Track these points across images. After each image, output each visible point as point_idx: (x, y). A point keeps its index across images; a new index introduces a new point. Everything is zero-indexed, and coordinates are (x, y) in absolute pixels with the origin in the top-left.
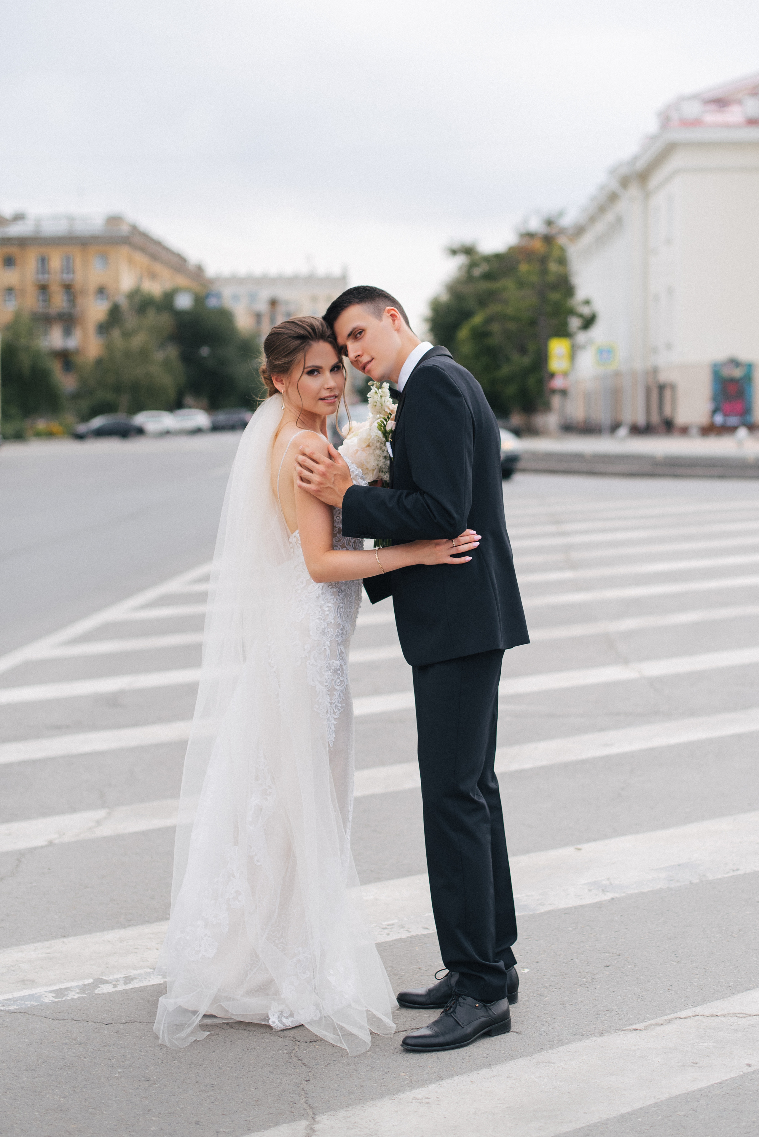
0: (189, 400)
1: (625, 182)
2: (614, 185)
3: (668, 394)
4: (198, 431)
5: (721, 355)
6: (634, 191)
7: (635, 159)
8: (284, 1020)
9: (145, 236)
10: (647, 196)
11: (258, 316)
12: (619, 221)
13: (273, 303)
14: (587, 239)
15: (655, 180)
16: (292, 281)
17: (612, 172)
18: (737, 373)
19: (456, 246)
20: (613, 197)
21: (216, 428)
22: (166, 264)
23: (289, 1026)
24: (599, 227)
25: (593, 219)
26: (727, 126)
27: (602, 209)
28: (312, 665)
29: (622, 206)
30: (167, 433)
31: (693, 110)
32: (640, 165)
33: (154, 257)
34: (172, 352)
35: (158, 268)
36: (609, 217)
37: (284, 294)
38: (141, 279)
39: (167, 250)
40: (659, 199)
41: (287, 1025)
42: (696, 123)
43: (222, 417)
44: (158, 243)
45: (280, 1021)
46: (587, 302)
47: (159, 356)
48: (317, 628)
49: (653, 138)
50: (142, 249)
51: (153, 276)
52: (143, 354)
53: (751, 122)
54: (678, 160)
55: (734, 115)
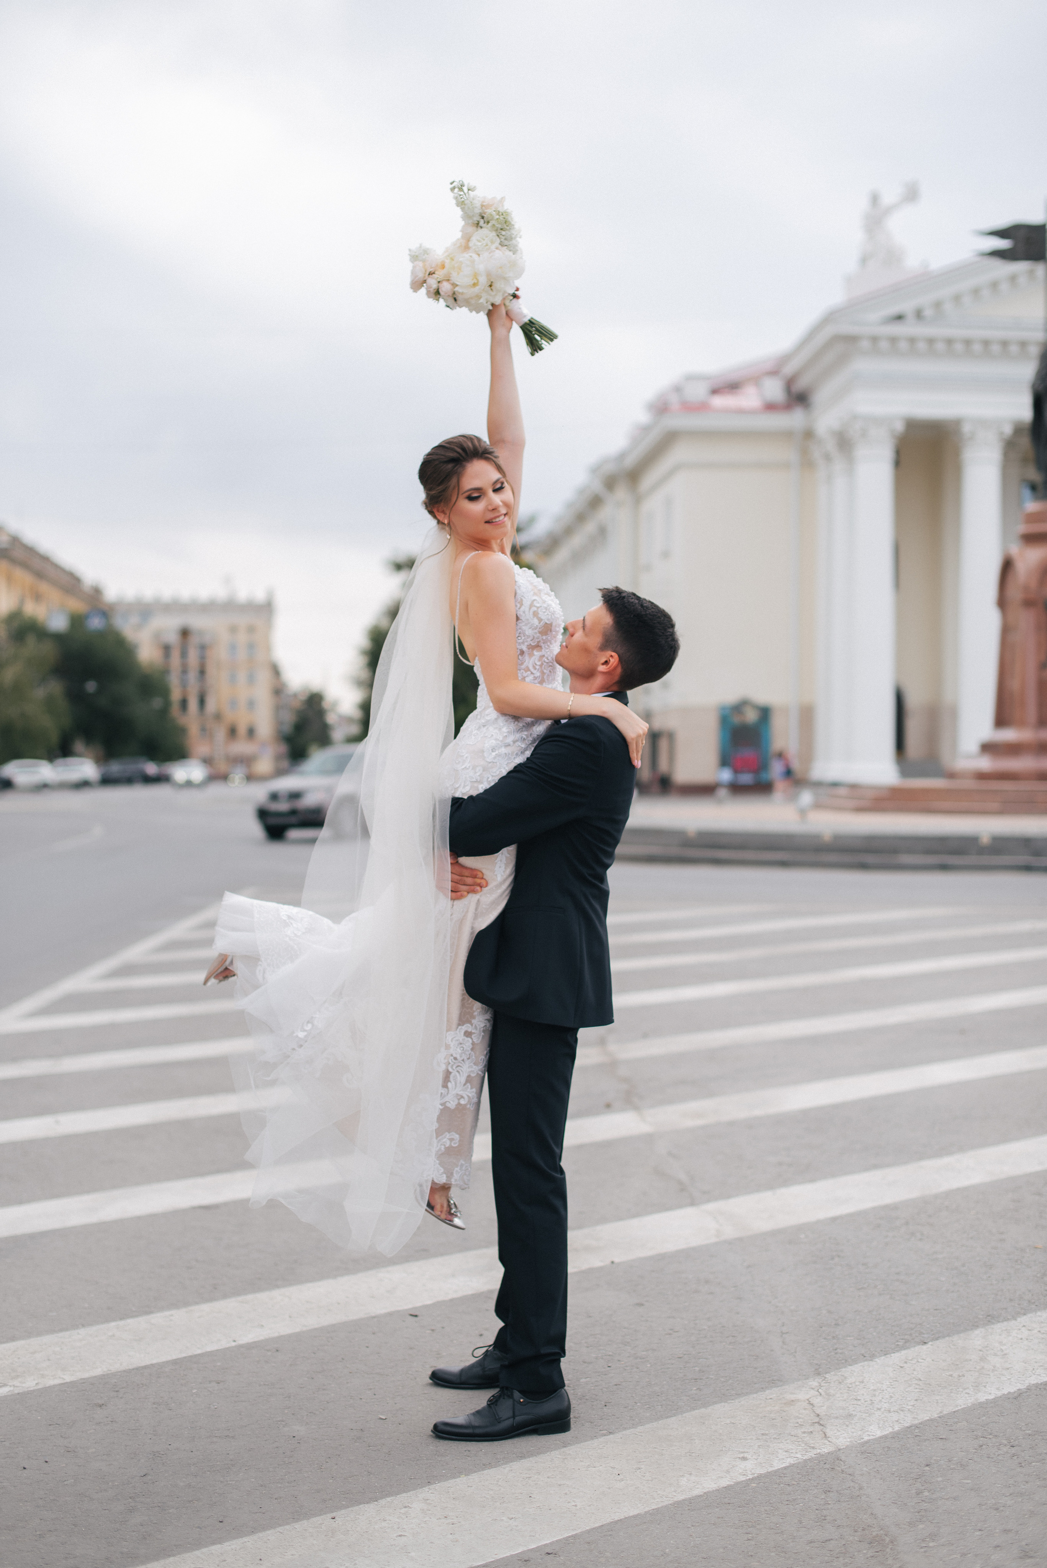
0: (79, 746)
1: (610, 483)
2: (597, 486)
3: (663, 744)
4: (83, 784)
5: (730, 696)
6: (621, 493)
7: (622, 456)
9: (31, 551)
10: (638, 500)
11: (167, 649)
12: (602, 531)
13: (185, 633)
14: (562, 554)
15: (648, 480)
16: (208, 607)
17: (595, 470)
18: (751, 716)
20: (595, 502)
21: (107, 781)
22: (55, 583)
24: (577, 541)
25: (569, 531)
26: (741, 411)
27: (581, 518)
29: (606, 513)
30: (44, 787)
31: (698, 392)
32: (630, 462)
33: (40, 575)
34: (55, 687)
35: (44, 587)
36: (590, 527)
37: (196, 622)
38: (22, 602)
39: (57, 567)
40: (653, 504)
42: (701, 407)
43: (115, 768)
44: (45, 559)
47: (40, 693)
49: (645, 429)
50: (25, 565)
51: (38, 597)
52: (18, 691)
53: (770, 407)
54: (679, 454)
55: (750, 399)
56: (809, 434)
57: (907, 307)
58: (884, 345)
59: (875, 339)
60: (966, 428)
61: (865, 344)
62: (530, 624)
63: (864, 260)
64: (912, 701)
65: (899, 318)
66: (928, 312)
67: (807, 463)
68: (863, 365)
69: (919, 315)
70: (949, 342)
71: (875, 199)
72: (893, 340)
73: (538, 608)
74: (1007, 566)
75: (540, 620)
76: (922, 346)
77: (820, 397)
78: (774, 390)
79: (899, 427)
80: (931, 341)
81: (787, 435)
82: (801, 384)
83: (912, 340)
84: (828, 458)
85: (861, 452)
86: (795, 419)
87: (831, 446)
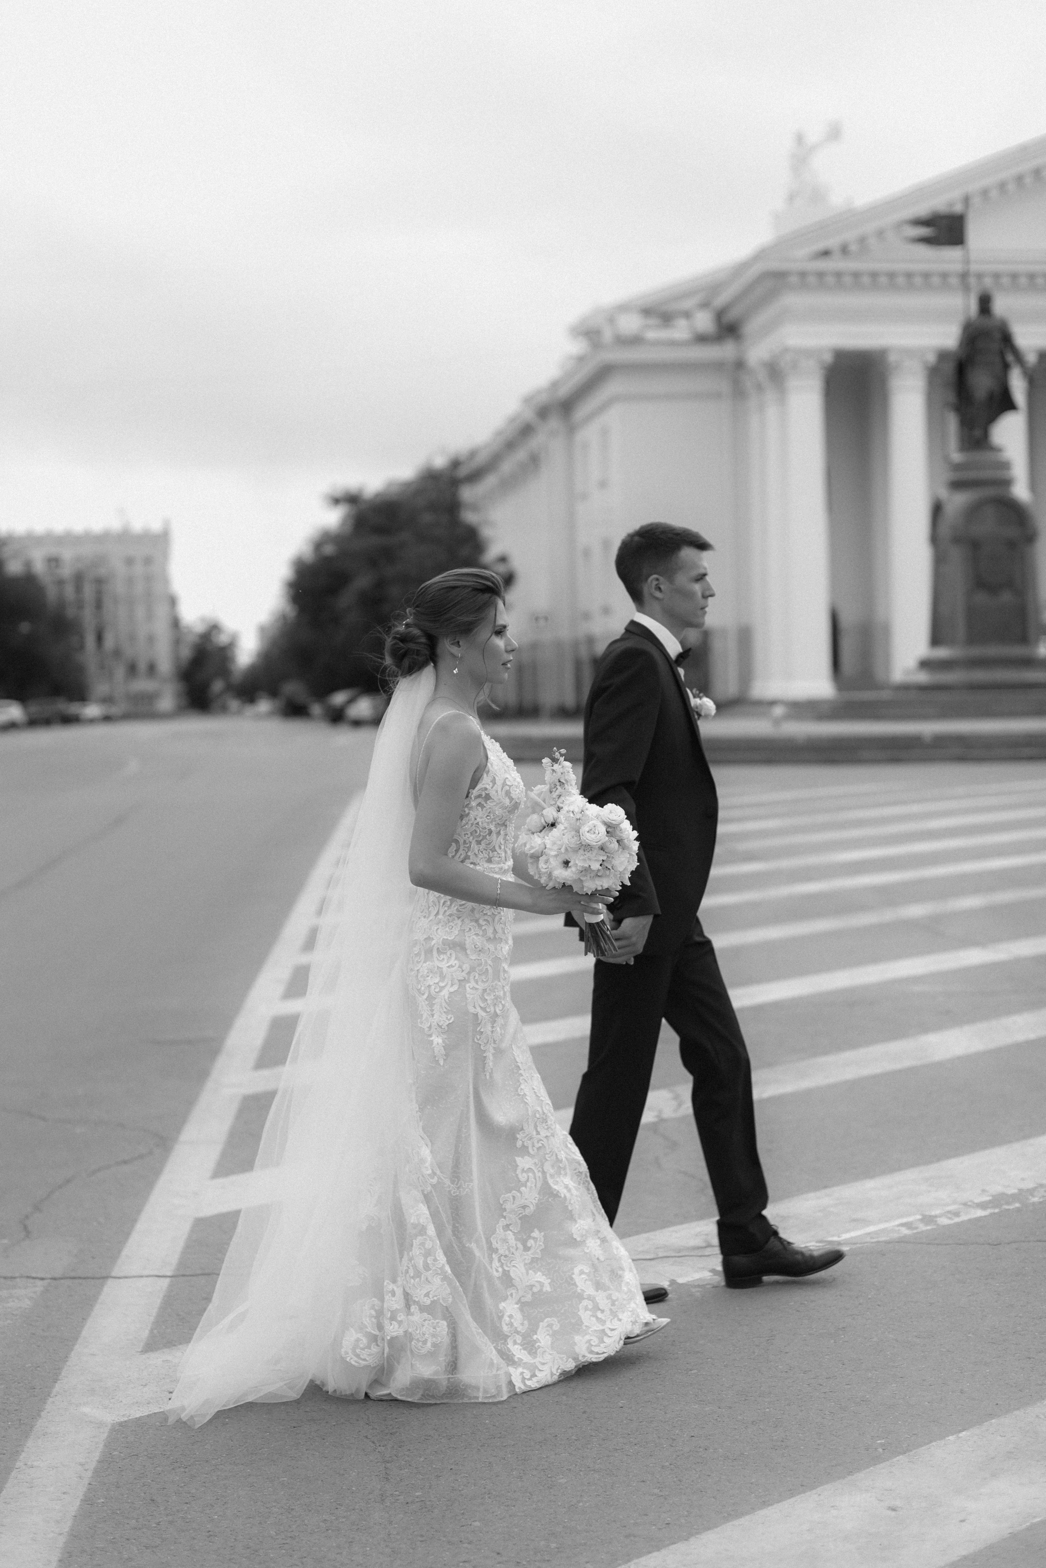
1: (543, 412)
2: (529, 415)
6: (554, 423)
8: (528, 1383)
10: (571, 430)
12: (534, 461)
14: (490, 481)
15: (581, 411)
17: (527, 400)
19: (338, 493)
20: (526, 431)
23: (536, 1387)
25: (499, 457)
26: (673, 343)
27: (513, 445)
28: (472, 989)
29: (536, 442)
31: (630, 324)
32: (563, 392)
36: (521, 455)
40: (589, 434)
41: (533, 1386)
42: (635, 341)
45: (525, 1384)
46: (503, 559)
48: (475, 946)
53: (702, 339)
54: (613, 387)
55: (681, 331)
56: (740, 365)
57: (832, 242)
58: (812, 280)
59: (803, 275)
60: (892, 358)
61: (794, 279)
62: (502, 804)
63: (791, 198)
64: (847, 620)
65: (826, 253)
66: (853, 248)
67: (739, 393)
68: (792, 300)
69: (844, 250)
70: (874, 275)
71: (800, 139)
72: (821, 275)
73: (510, 786)
74: (937, 510)
75: (511, 799)
76: (848, 280)
77: (750, 328)
78: (704, 321)
79: (828, 358)
80: (856, 275)
81: (718, 366)
82: (732, 315)
83: (839, 275)
84: (759, 388)
85: (793, 383)
86: (726, 351)
87: (762, 376)
